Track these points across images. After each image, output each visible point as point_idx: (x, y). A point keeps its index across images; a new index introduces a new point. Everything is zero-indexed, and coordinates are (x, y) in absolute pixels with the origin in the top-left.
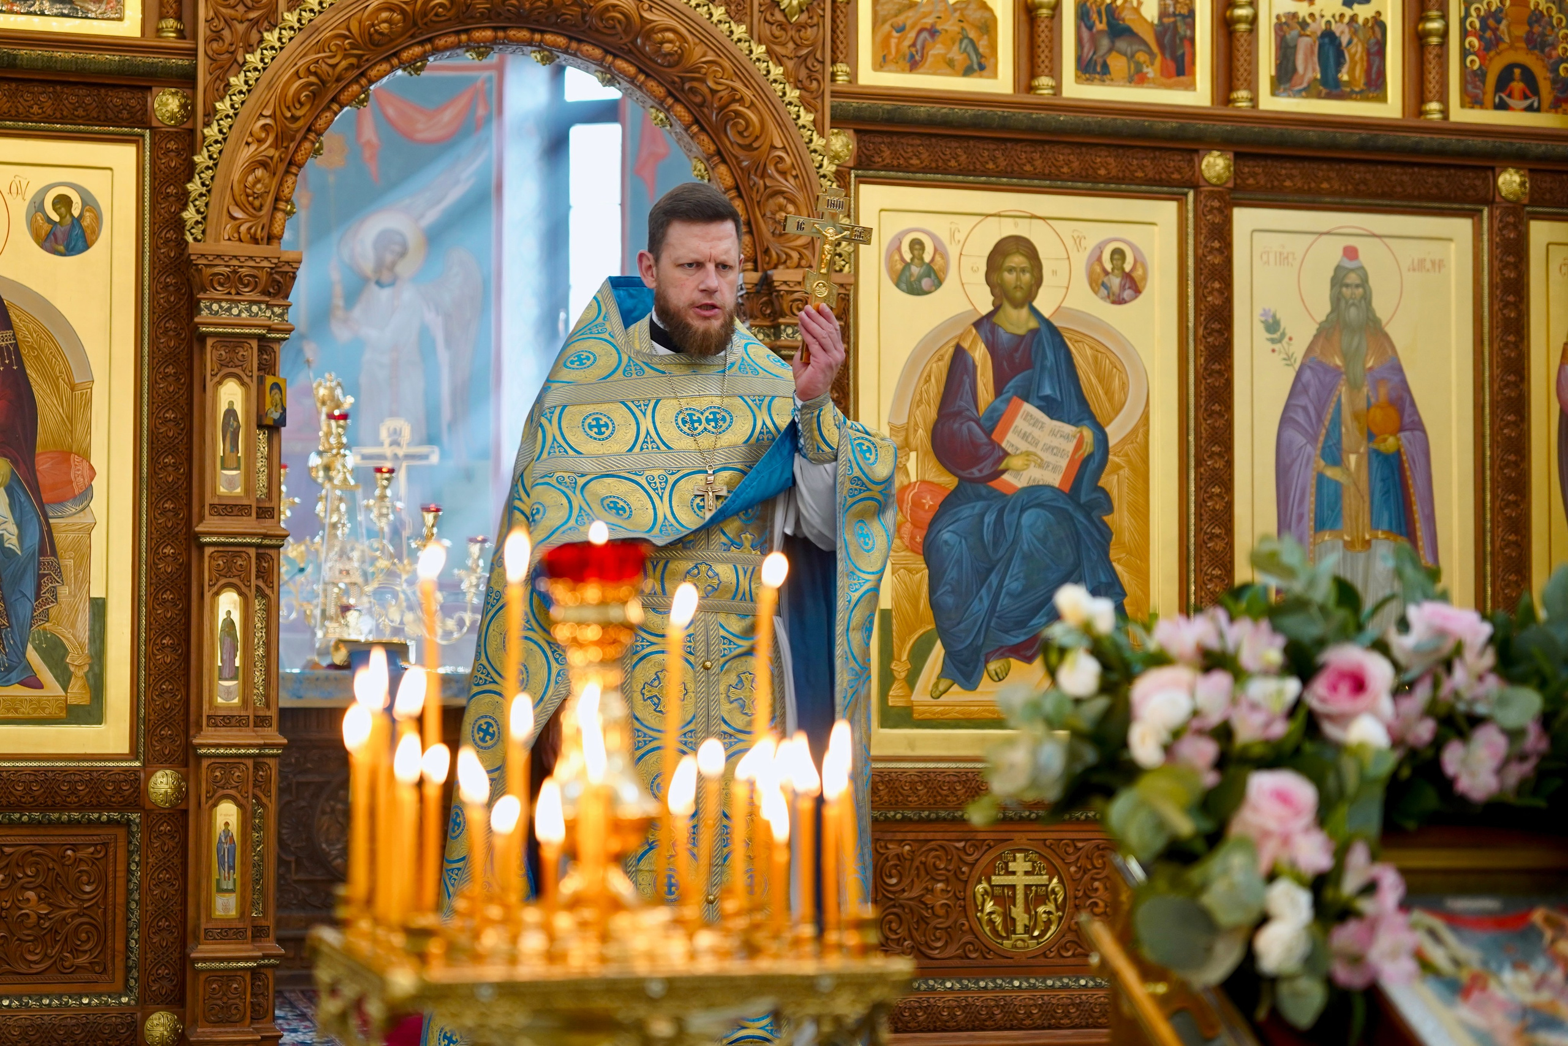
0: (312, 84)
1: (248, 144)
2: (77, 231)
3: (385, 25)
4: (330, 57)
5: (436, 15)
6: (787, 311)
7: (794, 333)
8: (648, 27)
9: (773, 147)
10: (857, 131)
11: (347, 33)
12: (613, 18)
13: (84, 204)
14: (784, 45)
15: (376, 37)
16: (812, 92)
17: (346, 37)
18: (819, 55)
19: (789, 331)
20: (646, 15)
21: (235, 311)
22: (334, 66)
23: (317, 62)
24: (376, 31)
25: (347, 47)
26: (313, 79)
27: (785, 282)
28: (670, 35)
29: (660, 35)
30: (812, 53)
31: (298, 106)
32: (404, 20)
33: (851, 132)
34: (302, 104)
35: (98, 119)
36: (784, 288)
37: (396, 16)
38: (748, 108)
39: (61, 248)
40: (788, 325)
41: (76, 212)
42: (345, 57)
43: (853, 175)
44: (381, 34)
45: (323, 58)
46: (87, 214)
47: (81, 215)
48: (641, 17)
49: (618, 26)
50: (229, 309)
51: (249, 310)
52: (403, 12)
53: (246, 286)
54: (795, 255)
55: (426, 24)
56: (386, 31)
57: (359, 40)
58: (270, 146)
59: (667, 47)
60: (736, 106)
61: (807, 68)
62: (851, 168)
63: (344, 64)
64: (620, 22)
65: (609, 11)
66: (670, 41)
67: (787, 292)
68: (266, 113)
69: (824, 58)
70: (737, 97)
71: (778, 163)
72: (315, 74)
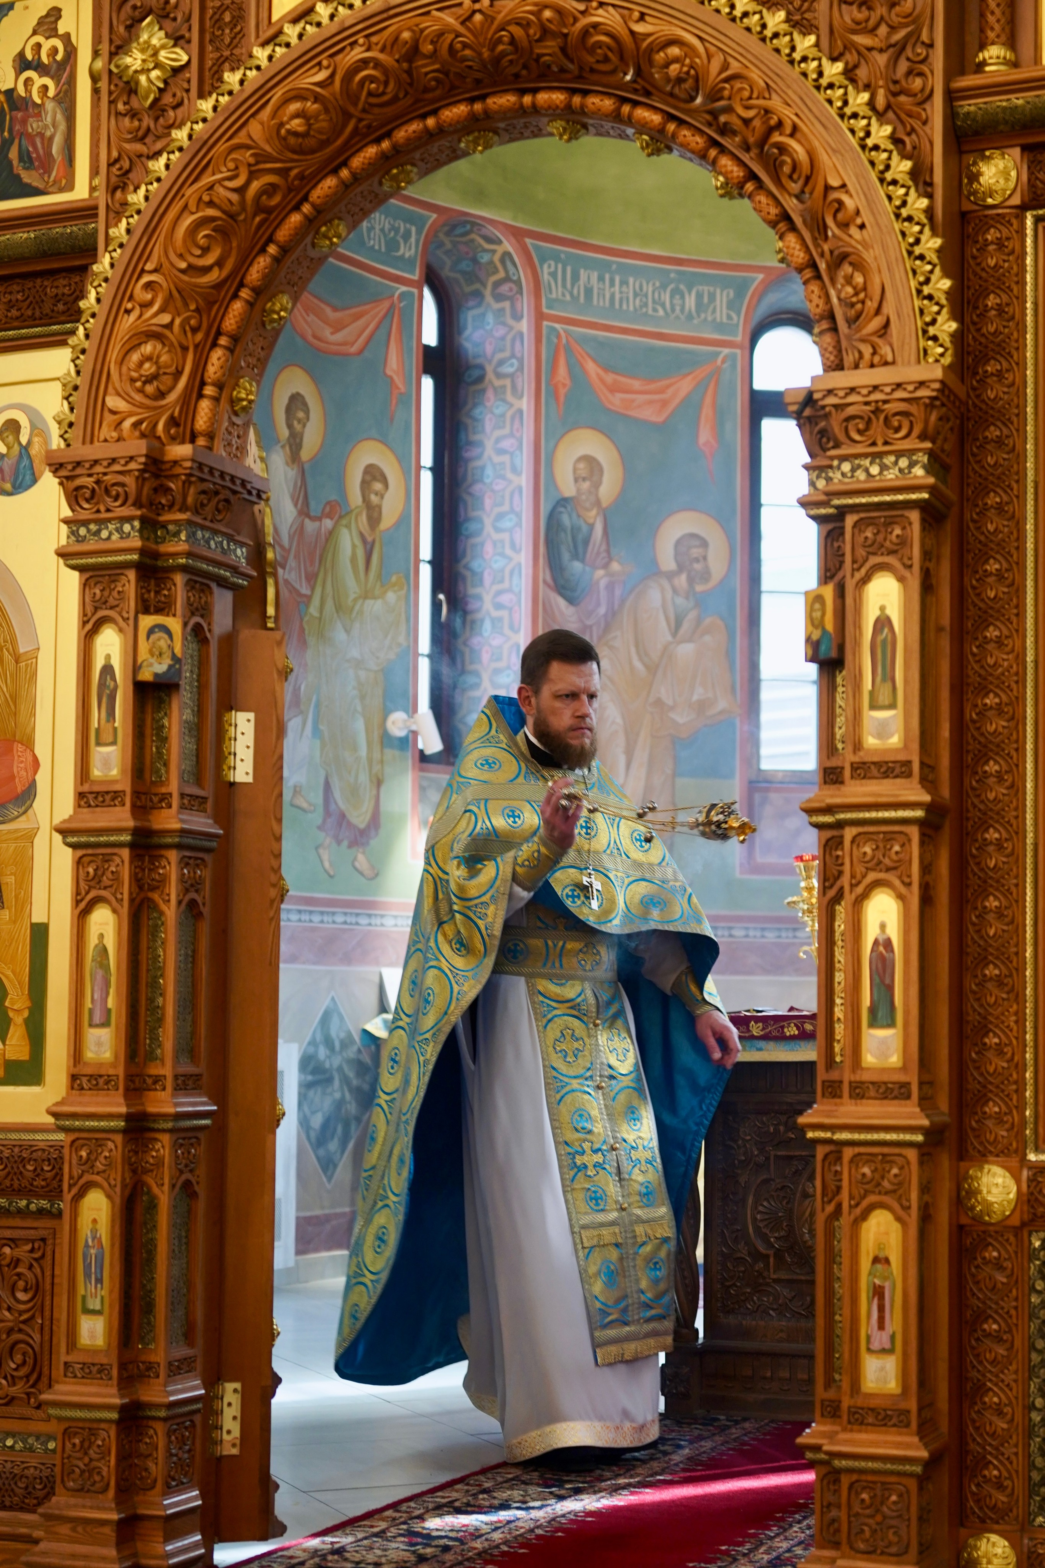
0: (213, 219)
1: (128, 312)
2: (25, 462)
3: (297, 121)
4: (230, 179)
5: (370, 94)
6: (841, 437)
7: (853, 470)
8: (645, 44)
9: (828, 188)
10: (1025, 148)
11: (249, 142)
12: (599, 44)
13: (33, 426)
14: (873, 31)
15: (292, 140)
16: (915, 95)
17: (248, 147)
18: (925, 37)
19: (846, 467)
20: (639, 28)
21: (104, 534)
22: (241, 191)
23: (211, 188)
24: (289, 132)
25: (252, 160)
26: (211, 212)
27: (830, 392)
28: (674, 51)
29: (662, 54)
30: (913, 37)
31: (198, 252)
32: (327, 110)
33: (1017, 151)
34: (206, 250)
35: (33, 317)
36: (831, 400)
37: (311, 106)
38: (792, 135)
39: (8, 486)
40: (843, 458)
41: (24, 440)
42: (253, 175)
43: (1029, 222)
44: (296, 134)
45: (220, 181)
46: (36, 440)
47: (29, 442)
48: (632, 33)
49: (610, 54)
50: (98, 532)
51: (119, 530)
52: (317, 98)
53: (116, 499)
54: (867, 350)
55: (364, 111)
56: (301, 129)
57: (268, 148)
58: (162, 310)
59: (674, 68)
60: (776, 138)
61: (908, 59)
62: (1024, 208)
63: (255, 185)
64: (609, 48)
65: (592, 35)
66: (676, 60)
67: (835, 406)
68: (149, 267)
69: (932, 40)
70: (773, 122)
71: (837, 211)
72: (211, 204)
